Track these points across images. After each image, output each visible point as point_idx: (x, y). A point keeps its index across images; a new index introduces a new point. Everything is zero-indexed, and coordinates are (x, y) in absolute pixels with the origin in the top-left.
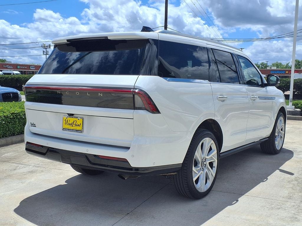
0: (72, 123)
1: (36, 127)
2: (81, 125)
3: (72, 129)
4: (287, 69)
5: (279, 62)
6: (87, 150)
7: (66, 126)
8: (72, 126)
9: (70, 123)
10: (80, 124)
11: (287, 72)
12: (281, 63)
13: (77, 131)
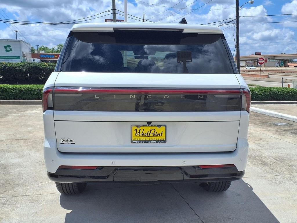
0: (148, 133)
1: (75, 143)
2: (164, 134)
3: (149, 140)
4: (53, 53)
5: (44, 46)
6: (184, 162)
7: (137, 138)
8: (149, 136)
9: (144, 132)
10: (162, 133)
11: (56, 57)
12: (47, 47)
13: (157, 141)
